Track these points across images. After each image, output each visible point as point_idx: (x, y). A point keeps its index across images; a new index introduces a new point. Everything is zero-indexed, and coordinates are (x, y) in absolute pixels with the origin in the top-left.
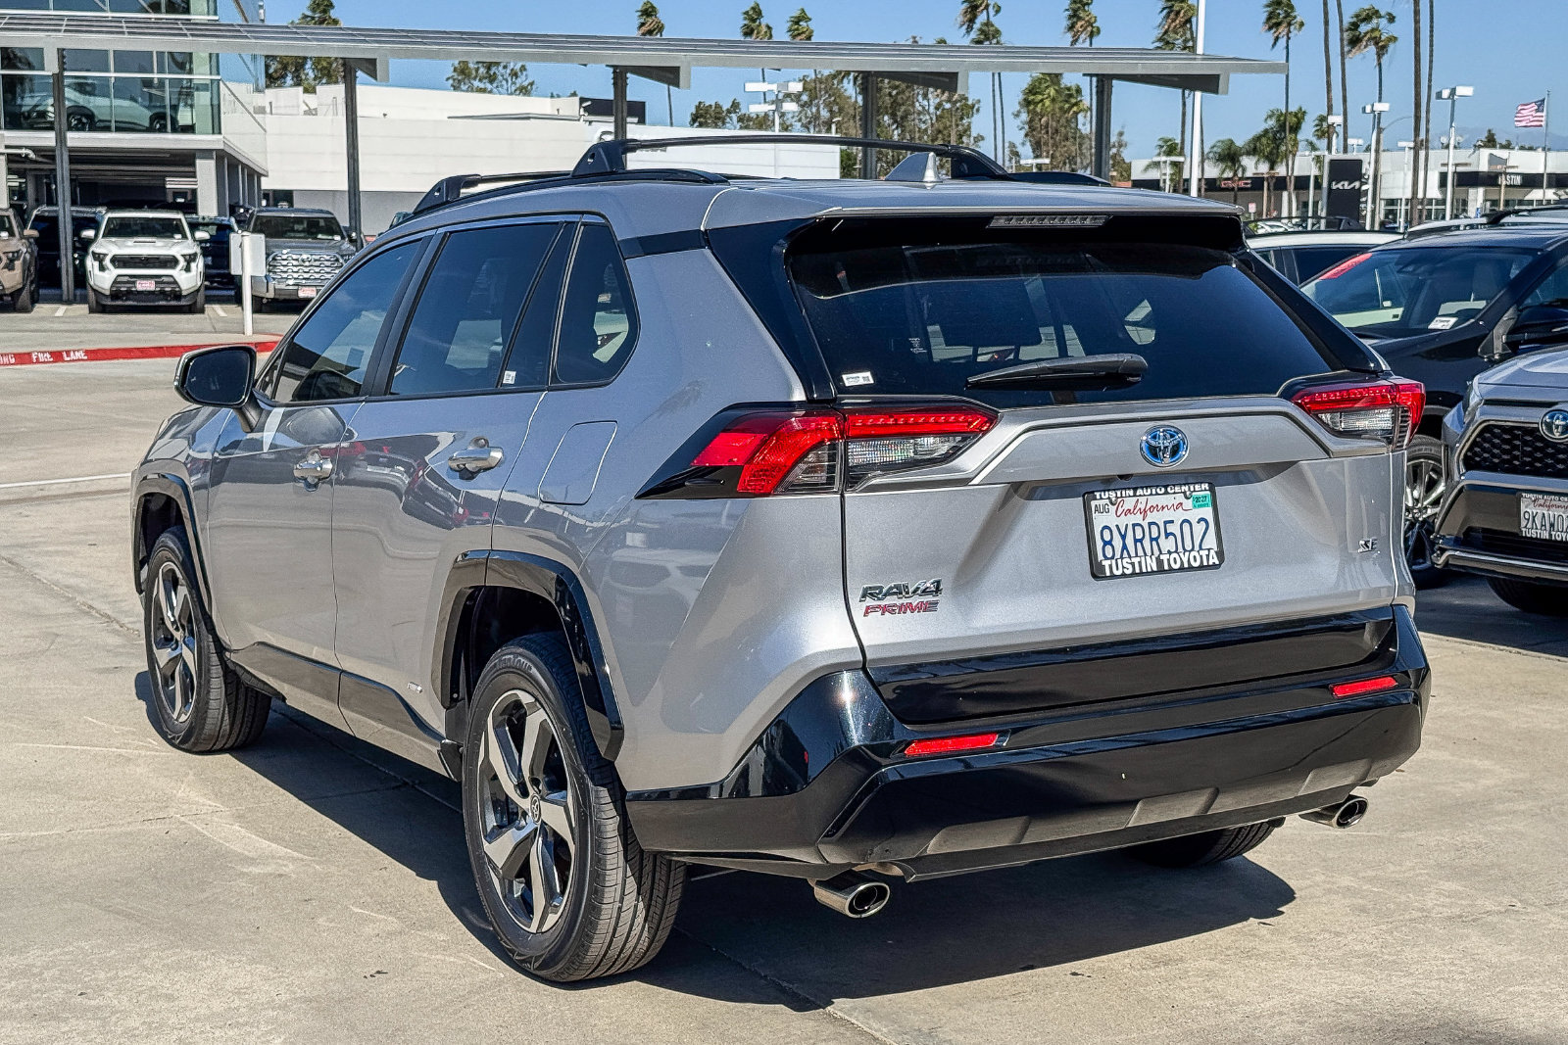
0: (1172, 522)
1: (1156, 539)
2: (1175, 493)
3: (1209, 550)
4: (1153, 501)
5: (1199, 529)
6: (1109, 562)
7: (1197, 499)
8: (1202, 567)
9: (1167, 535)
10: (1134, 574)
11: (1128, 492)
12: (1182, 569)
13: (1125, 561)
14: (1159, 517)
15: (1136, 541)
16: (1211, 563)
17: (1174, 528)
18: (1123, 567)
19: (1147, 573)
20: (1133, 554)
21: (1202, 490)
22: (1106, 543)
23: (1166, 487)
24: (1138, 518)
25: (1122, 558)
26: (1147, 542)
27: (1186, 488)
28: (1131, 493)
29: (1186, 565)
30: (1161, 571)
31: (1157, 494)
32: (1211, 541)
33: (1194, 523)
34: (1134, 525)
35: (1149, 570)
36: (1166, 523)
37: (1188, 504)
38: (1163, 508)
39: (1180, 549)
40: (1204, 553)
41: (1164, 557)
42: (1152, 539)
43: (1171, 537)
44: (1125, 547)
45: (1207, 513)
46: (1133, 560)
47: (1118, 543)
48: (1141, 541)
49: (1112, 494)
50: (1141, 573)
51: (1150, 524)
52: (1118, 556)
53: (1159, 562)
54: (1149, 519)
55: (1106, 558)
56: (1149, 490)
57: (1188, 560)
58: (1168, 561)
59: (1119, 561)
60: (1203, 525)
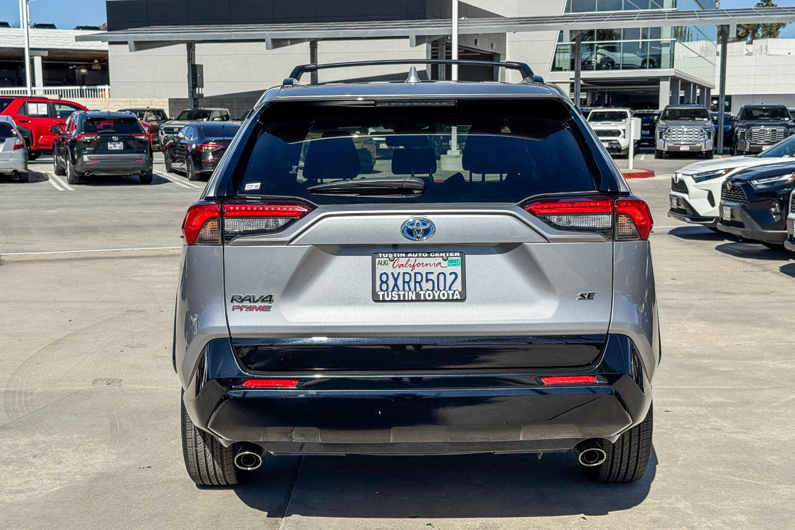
0: (432, 273)
1: (419, 283)
2: (434, 257)
3: (454, 291)
4: (419, 260)
5: (450, 279)
6: (383, 293)
7: (451, 261)
8: (448, 300)
9: (427, 280)
10: (399, 301)
11: (401, 254)
12: (433, 300)
13: (394, 293)
14: (423, 270)
15: (404, 282)
16: (455, 298)
17: (433, 277)
18: (392, 296)
19: (408, 301)
20: (401, 289)
21: (456, 256)
22: (382, 282)
23: (429, 253)
24: (408, 270)
25: (393, 290)
26: (412, 284)
27: (444, 255)
28: (404, 255)
29: (436, 298)
30: (418, 300)
31: (422, 257)
32: (458, 286)
33: (447, 275)
34: (404, 273)
35: (410, 299)
36: (427, 273)
37: (444, 264)
38: (427, 265)
39: (436, 289)
40: (451, 292)
41: (422, 293)
42: (416, 282)
43: (431, 283)
44: (396, 285)
45: (459, 270)
46: (399, 292)
47: (391, 282)
48: (408, 283)
49: (391, 256)
50: (404, 301)
51: (415, 273)
52: (390, 289)
53: (418, 295)
54: (415, 271)
55: (382, 290)
56: (416, 255)
57: (439, 295)
58: (424, 295)
59: (390, 293)
60: (453, 276)
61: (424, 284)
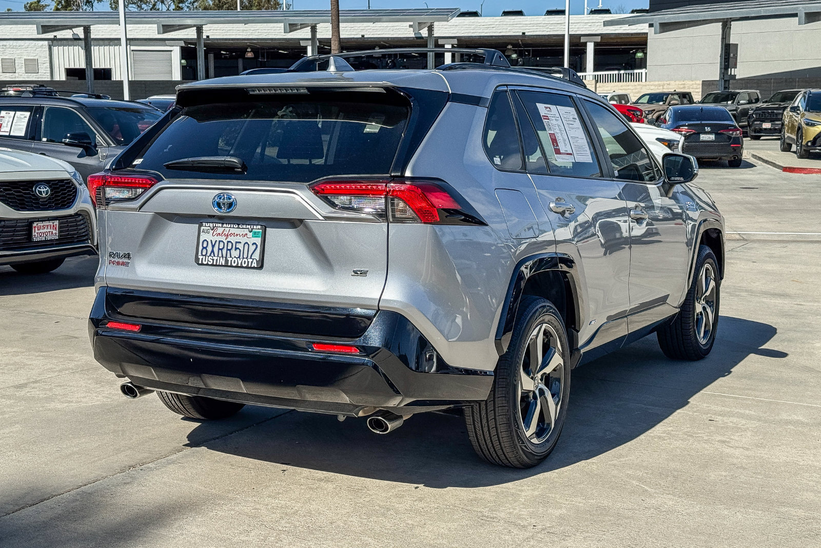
0: (240, 242)
1: (230, 250)
2: (243, 228)
3: (253, 259)
4: (233, 231)
5: (252, 248)
6: (202, 257)
7: (255, 233)
8: (247, 267)
9: (236, 249)
10: (212, 265)
11: (219, 225)
12: (237, 267)
13: (210, 257)
14: (233, 239)
15: (219, 249)
16: (252, 266)
17: (240, 246)
18: (208, 261)
19: (219, 265)
20: (216, 255)
21: (258, 228)
22: (204, 248)
23: (238, 225)
24: (223, 238)
25: (210, 255)
26: (224, 251)
27: (249, 227)
29: (239, 265)
30: (226, 266)
31: (233, 228)
32: (257, 256)
33: (250, 244)
34: (220, 241)
35: (220, 264)
36: (236, 242)
37: (250, 235)
38: (237, 235)
39: (241, 257)
40: (250, 260)
41: (230, 259)
42: (227, 250)
43: (238, 251)
44: (213, 251)
45: (258, 241)
46: (214, 258)
47: (210, 249)
48: (222, 249)
49: (211, 225)
50: (216, 265)
51: (228, 242)
52: (208, 255)
53: (227, 261)
54: (228, 240)
55: (202, 255)
56: (230, 226)
57: (242, 263)
58: (231, 261)
59: (207, 257)
60: (255, 246)
61: (233, 251)
